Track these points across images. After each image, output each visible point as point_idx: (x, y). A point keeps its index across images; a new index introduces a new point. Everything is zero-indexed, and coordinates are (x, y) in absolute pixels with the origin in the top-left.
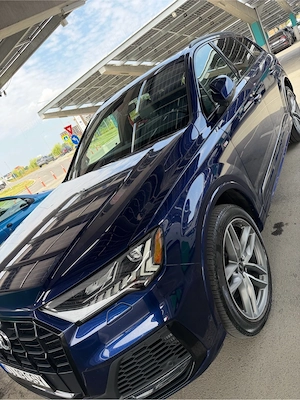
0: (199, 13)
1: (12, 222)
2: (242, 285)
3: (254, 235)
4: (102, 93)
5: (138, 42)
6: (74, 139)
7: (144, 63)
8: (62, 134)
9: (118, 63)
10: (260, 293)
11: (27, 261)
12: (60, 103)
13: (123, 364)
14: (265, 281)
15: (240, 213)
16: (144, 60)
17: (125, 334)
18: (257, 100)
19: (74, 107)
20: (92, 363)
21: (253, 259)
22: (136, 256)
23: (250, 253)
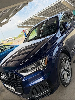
0: (60, 6)
1: (8, 51)
2: (65, 74)
3: (69, 62)
4: (33, 23)
5: (44, 12)
6: (25, 33)
7: (45, 17)
8: (22, 32)
9: (38, 16)
10: (69, 77)
11: (11, 61)
12: (23, 24)
13: (34, 88)
14: (70, 74)
15: (67, 56)
16: (45, 16)
17: (34, 82)
18: (73, 29)
19: (26, 26)
20: (27, 86)
21: (68, 68)
22: (41, 62)
23: (67, 67)
